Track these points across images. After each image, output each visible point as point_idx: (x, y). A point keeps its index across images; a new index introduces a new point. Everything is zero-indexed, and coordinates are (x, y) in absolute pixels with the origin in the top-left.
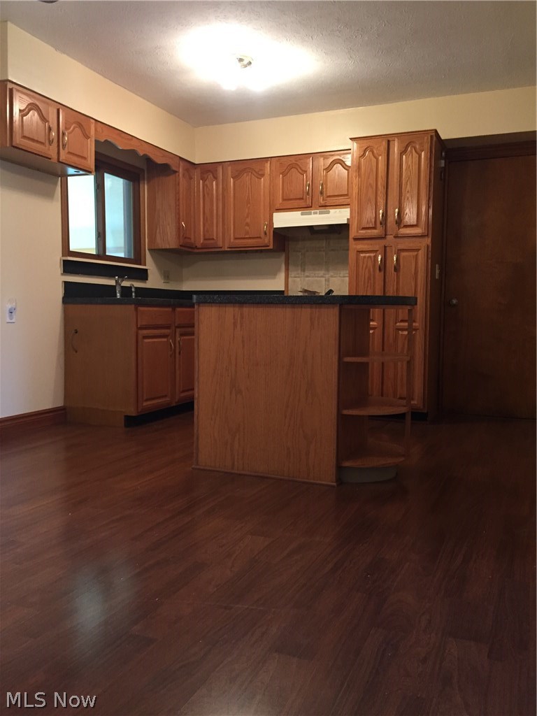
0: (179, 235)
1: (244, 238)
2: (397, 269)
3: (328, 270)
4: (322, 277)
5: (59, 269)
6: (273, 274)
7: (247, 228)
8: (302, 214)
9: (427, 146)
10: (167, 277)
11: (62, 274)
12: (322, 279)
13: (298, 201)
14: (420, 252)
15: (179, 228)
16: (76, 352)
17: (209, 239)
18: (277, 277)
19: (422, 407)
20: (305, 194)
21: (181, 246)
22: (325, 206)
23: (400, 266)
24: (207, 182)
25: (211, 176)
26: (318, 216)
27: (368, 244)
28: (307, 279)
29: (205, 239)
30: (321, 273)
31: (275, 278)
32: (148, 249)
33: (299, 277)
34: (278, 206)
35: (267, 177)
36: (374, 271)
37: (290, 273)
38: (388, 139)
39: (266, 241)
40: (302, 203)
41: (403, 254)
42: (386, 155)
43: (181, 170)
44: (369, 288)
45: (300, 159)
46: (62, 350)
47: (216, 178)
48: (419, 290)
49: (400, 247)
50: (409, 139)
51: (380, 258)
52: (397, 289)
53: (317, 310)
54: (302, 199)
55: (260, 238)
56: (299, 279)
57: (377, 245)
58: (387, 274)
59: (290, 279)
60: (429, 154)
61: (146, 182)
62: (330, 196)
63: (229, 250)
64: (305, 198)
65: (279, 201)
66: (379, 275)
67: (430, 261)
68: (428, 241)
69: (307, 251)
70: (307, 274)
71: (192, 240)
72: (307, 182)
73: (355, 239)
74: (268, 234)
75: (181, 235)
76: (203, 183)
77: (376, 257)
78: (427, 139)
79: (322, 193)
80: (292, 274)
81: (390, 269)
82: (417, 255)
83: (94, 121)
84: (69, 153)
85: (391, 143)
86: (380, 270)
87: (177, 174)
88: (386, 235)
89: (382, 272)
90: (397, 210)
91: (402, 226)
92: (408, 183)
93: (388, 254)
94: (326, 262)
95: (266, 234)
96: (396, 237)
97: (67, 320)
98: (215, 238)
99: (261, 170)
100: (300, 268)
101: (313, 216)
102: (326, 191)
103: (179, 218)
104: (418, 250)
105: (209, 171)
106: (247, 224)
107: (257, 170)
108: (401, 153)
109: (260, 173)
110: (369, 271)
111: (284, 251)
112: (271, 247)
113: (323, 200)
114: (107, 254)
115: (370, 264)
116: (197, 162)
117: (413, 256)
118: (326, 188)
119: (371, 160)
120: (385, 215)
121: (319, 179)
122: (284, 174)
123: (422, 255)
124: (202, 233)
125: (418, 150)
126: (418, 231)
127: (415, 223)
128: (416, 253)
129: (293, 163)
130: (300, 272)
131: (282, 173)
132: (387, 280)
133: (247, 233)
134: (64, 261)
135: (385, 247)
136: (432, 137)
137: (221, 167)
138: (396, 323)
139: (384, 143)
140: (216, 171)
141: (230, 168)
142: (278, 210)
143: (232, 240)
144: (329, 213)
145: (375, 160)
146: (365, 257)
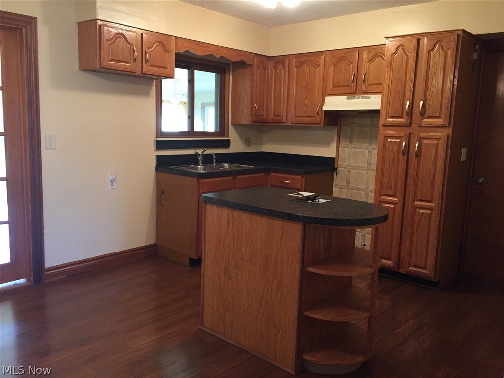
0: (252, 113)
1: (302, 116)
2: (418, 155)
3: (371, 143)
4: (366, 149)
5: (153, 147)
6: (327, 144)
7: (305, 108)
8: (348, 99)
9: (453, 45)
10: (247, 142)
11: (155, 150)
12: (365, 150)
13: (345, 88)
14: (441, 140)
15: (252, 108)
16: (163, 206)
17: (277, 116)
18: (331, 146)
19: (433, 277)
20: (351, 82)
21: (254, 122)
22: (367, 93)
23: (421, 152)
24: (278, 71)
25: (281, 66)
26: (360, 100)
27: (394, 131)
28: (354, 149)
29: (274, 116)
30: (365, 145)
31: (329, 147)
32: (232, 124)
33: (347, 147)
34: (329, 91)
35: (322, 66)
36: (398, 154)
37: (340, 143)
38: (418, 38)
39: (319, 119)
40: (348, 90)
41: (425, 142)
42: (415, 52)
43: (256, 63)
44: (393, 168)
45: (349, 53)
46: (155, 203)
47: (284, 68)
48: (437, 175)
49: (424, 135)
50: (437, 37)
51: (404, 144)
52: (417, 172)
53: (286, 223)
54: (349, 86)
55: (314, 116)
56: (347, 149)
57: (402, 132)
58: (410, 157)
59: (340, 148)
60: (455, 53)
61: (231, 73)
62: (371, 84)
63: (291, 125)
64: (350, 85)
65: (330, 86)
66: (403, 159)
67: (449, 149)
68: (449, 131)
69: (356, 127)
70: (354, 145)
71: (265, 117)
72: (353, 71)
73: (384, 126)
74: (320, 114)
75: (254, 114)
76: (275, 71)
77: (400, 143)
78: (454, 38)
79: (364, 81)
80: (342, 144)
81: (413, 154)
82: (437, 144)
83: (174, 38)
84: (151, 66)
85: (421, 41)
86: (403, 154)
87: (252, 67)
88: (411, 124)
89: (406, 156)
90: (422, 103)
91: (426, 117)
92: (434, 78)
93: (412, 141)
94: (370, 137)
95: (318, 114)
96: (420, 126)
97: (158, 183)
98: (281, 115)
99: (317, 61)
100: (348, 139)
101: (357, 100)
102: (368, 79)
103: (252, 102)
104: (438, 139)
105: (280, 62)
106: (305, 106)
107: (314, 62)
108: (429, 51)
109: (317, 64)
110: (394, 154)
111: (336, 125)
112: (322, 124)
113: (365, 87)
114: (195, 131)
115: (395, 148)
116: (271, 55)
117: (434, 144)
118: (368, 77)
119: (402, 57)
120: (411, 107)
121: (363, 70)
122: (335, 65)
123: (442, 145)
124: (272, 111)
125: (445, 48)
126: (440, 121)
127: (438, 115)
128: (437, 141)
129: (342, 56)
130: (348, 143)
131: (333, 64)
132: (409, 163)
133: (305, 112)
134: (156, 141)
135: (410, 134)
136: (459, 35)
137: (288, 59)
138: (414, 202)
139: (414, 41)
140: (285, 62)
141: (294, 59)
142: (330, 95)
143: (293, 117)
144: (369, 98)
145: (406, 57)
146: (391, 142)
